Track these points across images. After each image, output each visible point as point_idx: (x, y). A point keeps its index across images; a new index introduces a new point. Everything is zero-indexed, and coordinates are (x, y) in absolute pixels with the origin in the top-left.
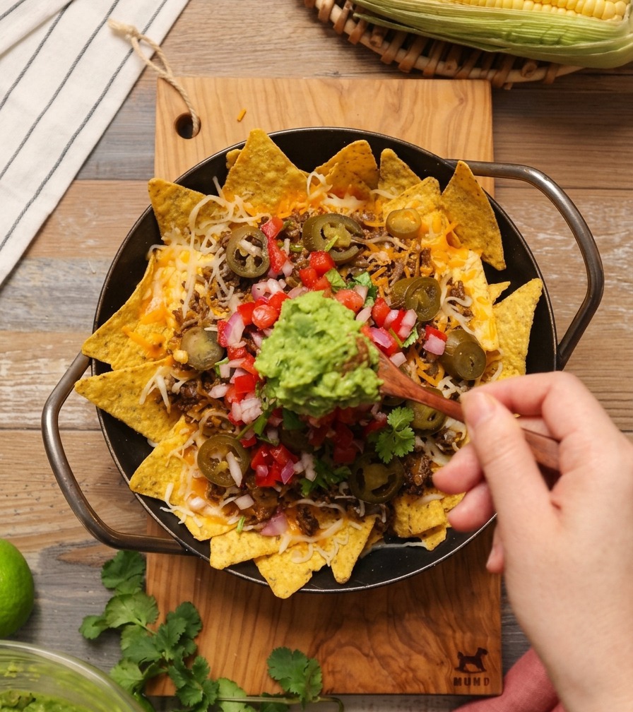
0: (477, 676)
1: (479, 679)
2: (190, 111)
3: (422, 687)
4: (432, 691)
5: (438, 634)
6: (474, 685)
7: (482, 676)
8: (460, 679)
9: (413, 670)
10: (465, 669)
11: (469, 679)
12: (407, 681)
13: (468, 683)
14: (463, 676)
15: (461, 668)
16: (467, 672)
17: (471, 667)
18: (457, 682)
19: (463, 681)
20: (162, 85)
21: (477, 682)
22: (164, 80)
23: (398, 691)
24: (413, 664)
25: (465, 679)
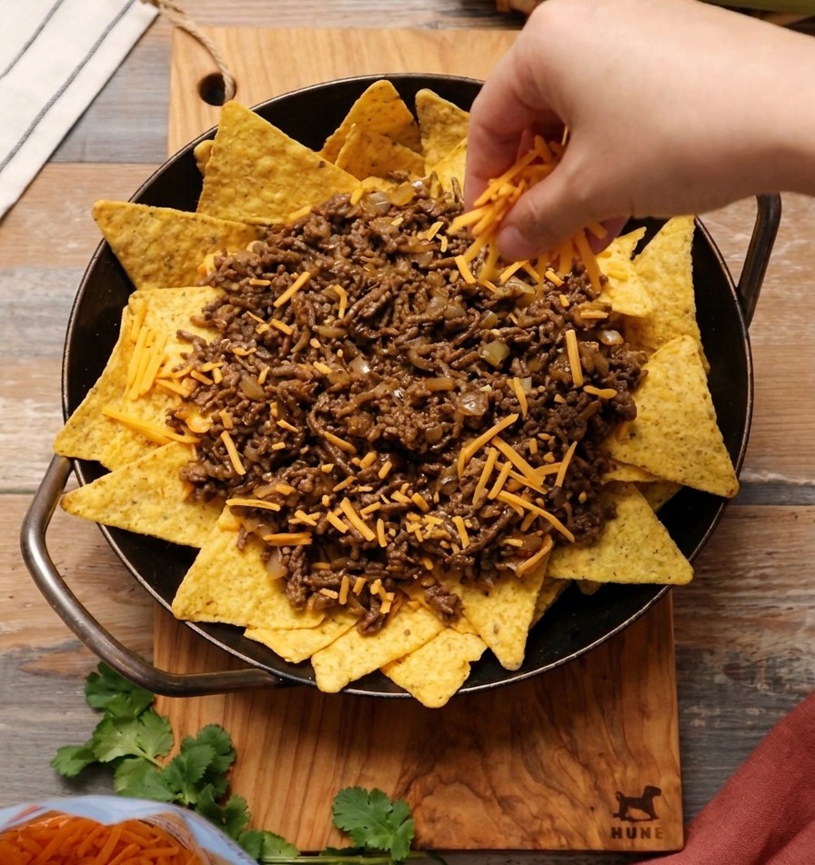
0: (645, 825)
1: (649, 829)
2: (220, 69)
3: (564, 841)
4: (578, 845)
5: (586, 767)
6: (642, 837)
7: (653, 826)
8: (620, 829)
9: (551, 817)
10: (627, 815)
11: (634, 830)
12: (541, 832)
13: (632, 834)
14: (625, 825)
15: (622, 815)
16: (632, 820)
17: (636, 813)
18: (616, 833)
19: (624, 833)
20: (179, 35)
21: (646, 834)
22: (183, 29)
23: (529, 846)
24: (551, 809)
25: (628, 830)
